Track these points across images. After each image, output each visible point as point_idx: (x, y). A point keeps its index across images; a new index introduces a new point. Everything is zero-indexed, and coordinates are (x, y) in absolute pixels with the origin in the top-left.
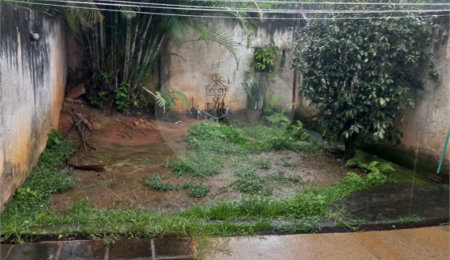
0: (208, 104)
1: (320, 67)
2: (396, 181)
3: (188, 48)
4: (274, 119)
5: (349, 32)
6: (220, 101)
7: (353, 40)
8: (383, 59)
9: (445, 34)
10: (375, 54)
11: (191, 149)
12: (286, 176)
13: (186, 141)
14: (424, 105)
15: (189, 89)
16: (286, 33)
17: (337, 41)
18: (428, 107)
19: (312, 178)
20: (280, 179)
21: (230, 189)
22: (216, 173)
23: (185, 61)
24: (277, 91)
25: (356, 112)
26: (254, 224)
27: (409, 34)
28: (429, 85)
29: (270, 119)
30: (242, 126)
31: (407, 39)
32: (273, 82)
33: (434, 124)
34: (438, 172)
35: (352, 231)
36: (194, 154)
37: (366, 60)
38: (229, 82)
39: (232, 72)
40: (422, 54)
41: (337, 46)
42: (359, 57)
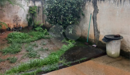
0: (14, 26)
1: (52, 13)
2: (76, 46)
3: (6, 7)
4: (37, 29)
5: (59, 2)
6: (19, 24)
7: (61, 5)
8: (69, 10)
9: (85, 3)
10: (67, 9)
11: (9, 43)
12: (44, 49)
13: (7, 40)
14: (81, 22)
15: (7, 21)
16: (39, 2)
17: (56, 5)
18: (82, 23)
19: (52, 48)
20: (42, 50)
21: (25, 57)
22: (19, 51)
23: (5, 11)
24: (38, 20)
25: (63, 26)
26: (36, 71)
27: (76, 3)
28: (82, 17)
29: (36, 29)
30: (27, 32)
31: (75, 4)
32: (36, 17)
33: (84, 28)
34: (87, 41)
35: (68, 66)
36: (10, 45)
37: (65, 11)
38: (21, 18)
39: (22, 14)
40: (79, 8)
41: (56, 6)
42: (63, 10)
